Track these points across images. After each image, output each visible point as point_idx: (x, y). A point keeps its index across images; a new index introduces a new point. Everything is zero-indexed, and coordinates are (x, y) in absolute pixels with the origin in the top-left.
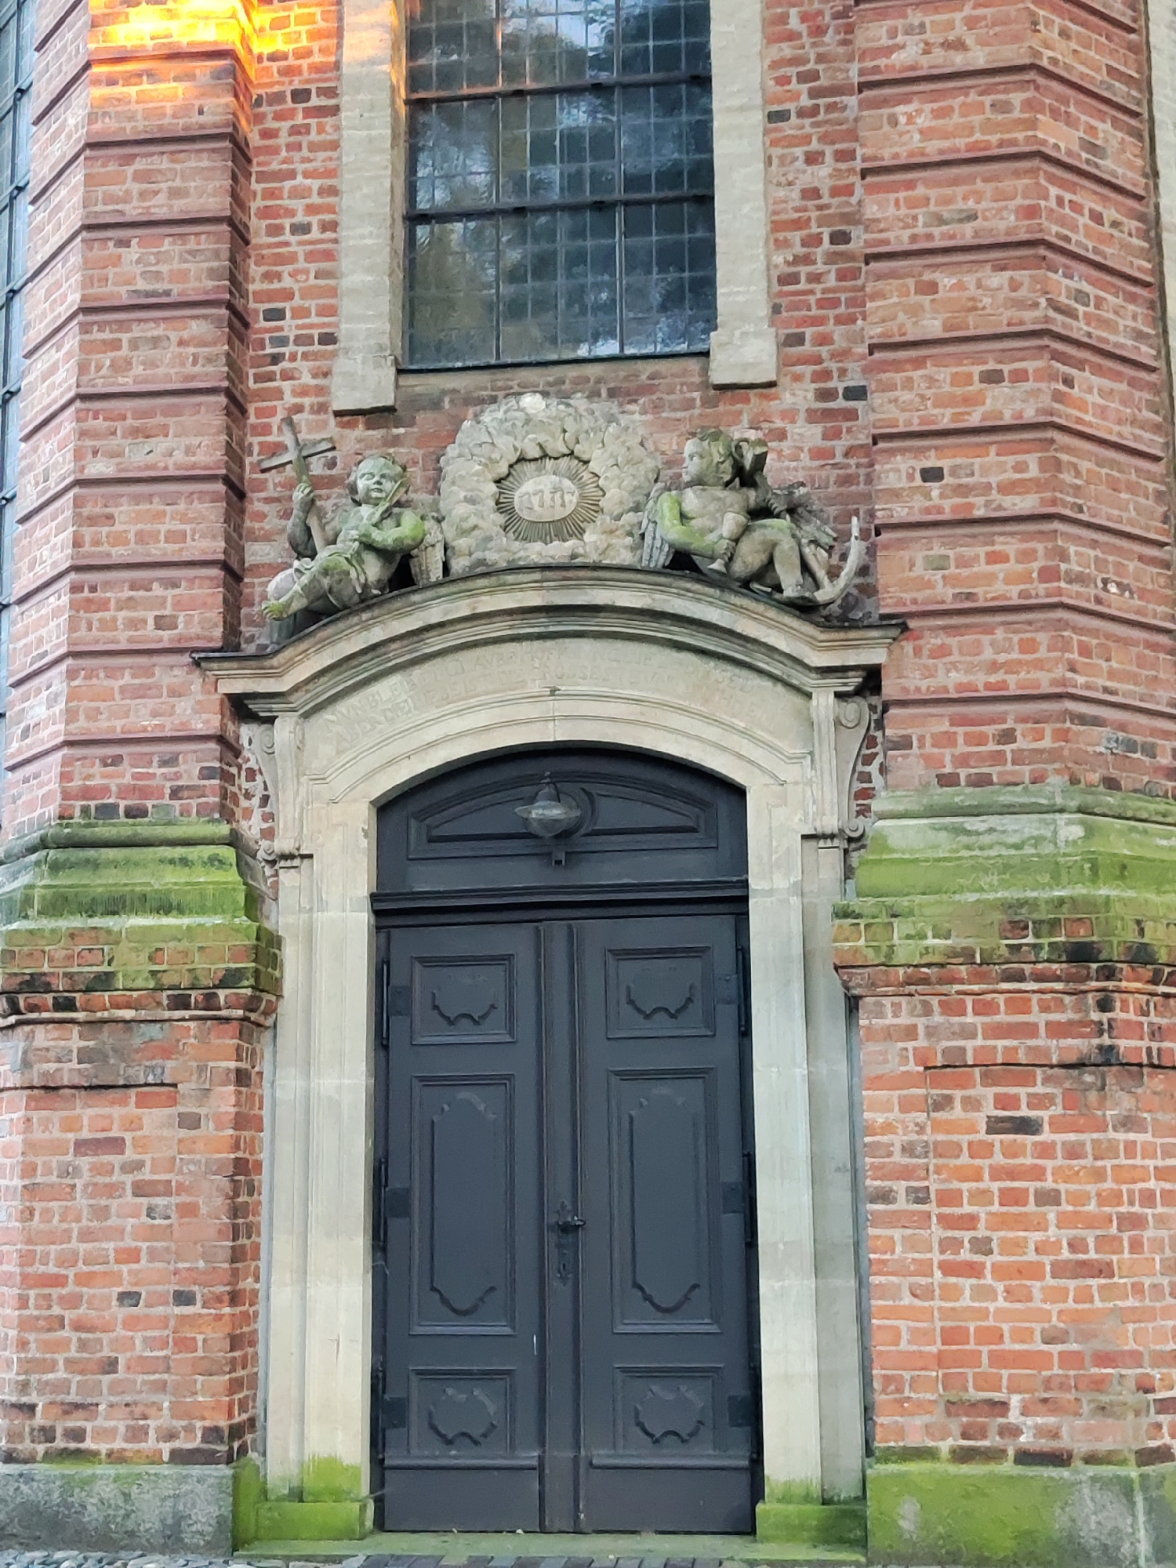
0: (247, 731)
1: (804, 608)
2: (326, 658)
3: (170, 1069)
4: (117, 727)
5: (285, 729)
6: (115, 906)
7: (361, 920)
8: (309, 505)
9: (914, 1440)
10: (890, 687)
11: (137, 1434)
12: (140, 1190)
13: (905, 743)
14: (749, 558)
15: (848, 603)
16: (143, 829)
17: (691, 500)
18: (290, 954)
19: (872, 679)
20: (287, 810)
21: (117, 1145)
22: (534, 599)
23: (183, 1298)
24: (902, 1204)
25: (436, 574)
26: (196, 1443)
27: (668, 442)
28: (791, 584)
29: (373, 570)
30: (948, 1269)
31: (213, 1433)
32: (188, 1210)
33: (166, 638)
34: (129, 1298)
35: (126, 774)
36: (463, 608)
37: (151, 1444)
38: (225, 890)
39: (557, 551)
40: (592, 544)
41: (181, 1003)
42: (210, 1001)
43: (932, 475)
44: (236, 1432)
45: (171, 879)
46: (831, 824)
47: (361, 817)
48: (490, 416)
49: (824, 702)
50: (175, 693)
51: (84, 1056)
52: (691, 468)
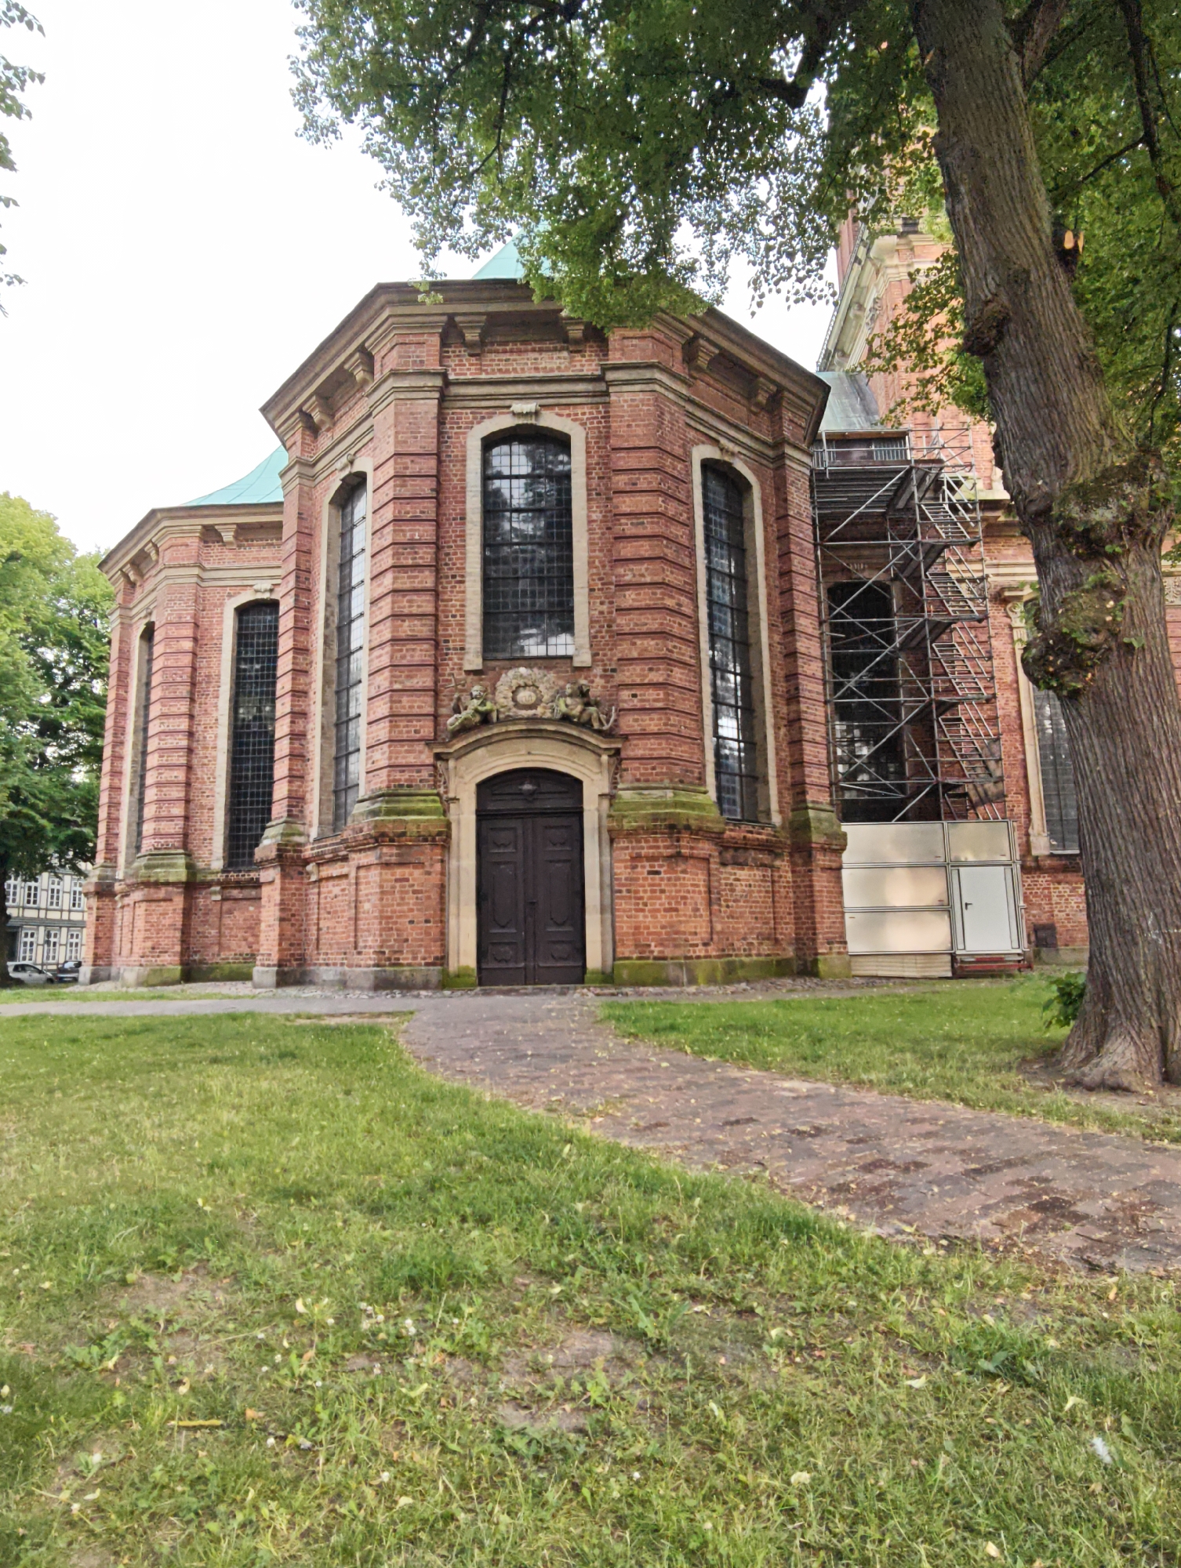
0: (439, 763)
1: (599, 732)
2: (464, 743)
3: (422, 858)
4: (404, 762)
5: (451, 763)
6: (406, 812)
7: (473, 817)
8: (459, 699)
9: (627, 954)
10: (623, 754)
11: (415, 958)
12: (414, 892)
13: (626, 770)
14: (585, 717)
15: (611, 729)
16: (412, 791)
17: (569, 701)
18: (454, 826)
19: (618, 751)
20: (452, 786)
21: (407, 880)
22: (524, 727)
23: (427, 921)
24: (624, 894)
25: (495, 719)
26: (430, 960)
27: (561, 683)
28: (596, 726)
29: (478, 718)
30: (637, 910)
31: (436, 958)
32: (429, 898)
33: (418, 736)
34: (411, 922)
35: (406, 775)
36: (504, 729)
37: (419, 960)
38: (437, 809)
39: (530, 713)
40: (539, 711)
41: (426, 840)
42: (434, 840)
43: (634, 696)
44: (443, 958)
45: (422, 805)
46: (606, 790)
47: (473, 788)
48: (511, 673)
49: (605, 758)
50: (421, 752)
51: (398, 855)
52: (569, 691)
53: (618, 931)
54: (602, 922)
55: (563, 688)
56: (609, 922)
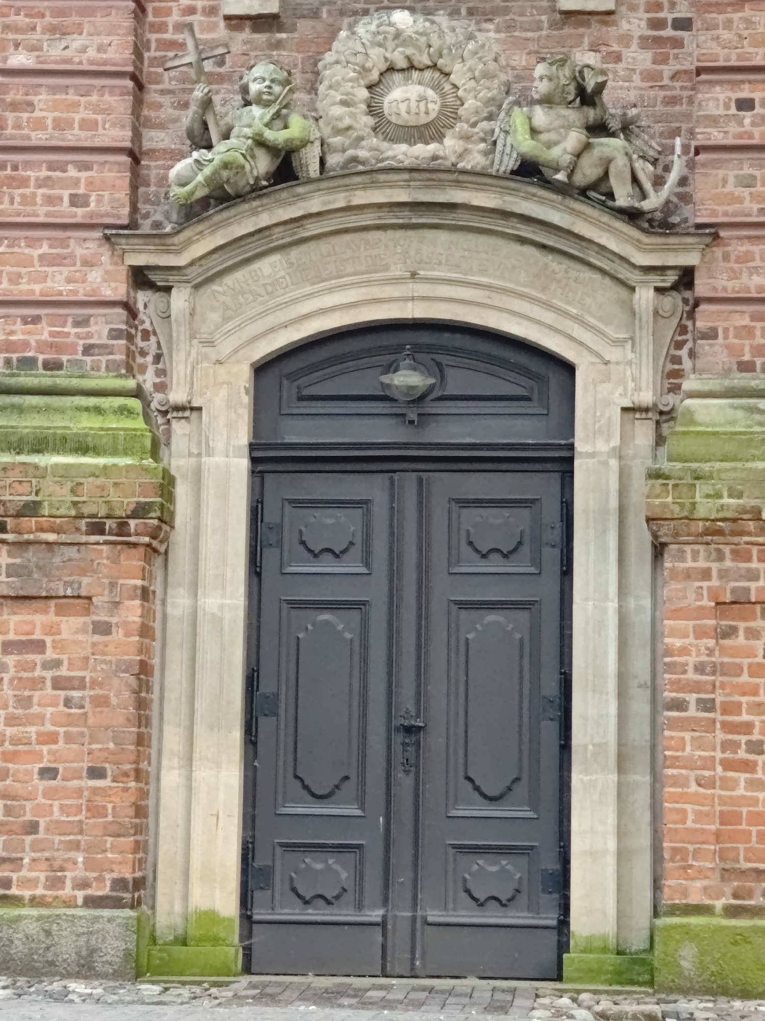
0: (142, 297)
1: (632, 216)
2: (220, 239)
3: (86, 584)
4: (37, 290)
5: (179, 299)
6: (40, 445)
7: (243, 464)
8: (207, 104)
9: (694, 899)
10: (702, 287)
11: (55, 882)
12: (58, 684)
13: (711, 334)
14: (588, 172)
15: (668, 207)
16: (61, 380)
17: (540, 116)
18: (182, 491)
19: (687, 277)
20: (179, 369)
21: (39, 647)
22: (402, 196)
23: (96, 773)
24: (692, 712)
25: (314, 169)
26: (105, 890)
27: (520, 60)
28: (623, 197)
29: (263, 164)
30: (728, 765)
31: (120, 884)
32: (101, 702)
33: (80, 214)
34: (48, 773)
35: (44, 332)
36: (340, 200)
37: (67, 891)
38: (132, 436)
39: (422, 151)
40: (450, 145)
41: (97, 528)
42: (122, 528)
43: (745, 105)
44: (139, 884)
45: (87, 423)
46: (646, 397)
47: (244, 375)
48: (365, 28)
49: (645, 297)
50: (88, 263)
51: (11, 571)
52: (542, 87)
53: (670, 823)
54: (622, 793)
55: (525, 75)
56: (642, 797)
